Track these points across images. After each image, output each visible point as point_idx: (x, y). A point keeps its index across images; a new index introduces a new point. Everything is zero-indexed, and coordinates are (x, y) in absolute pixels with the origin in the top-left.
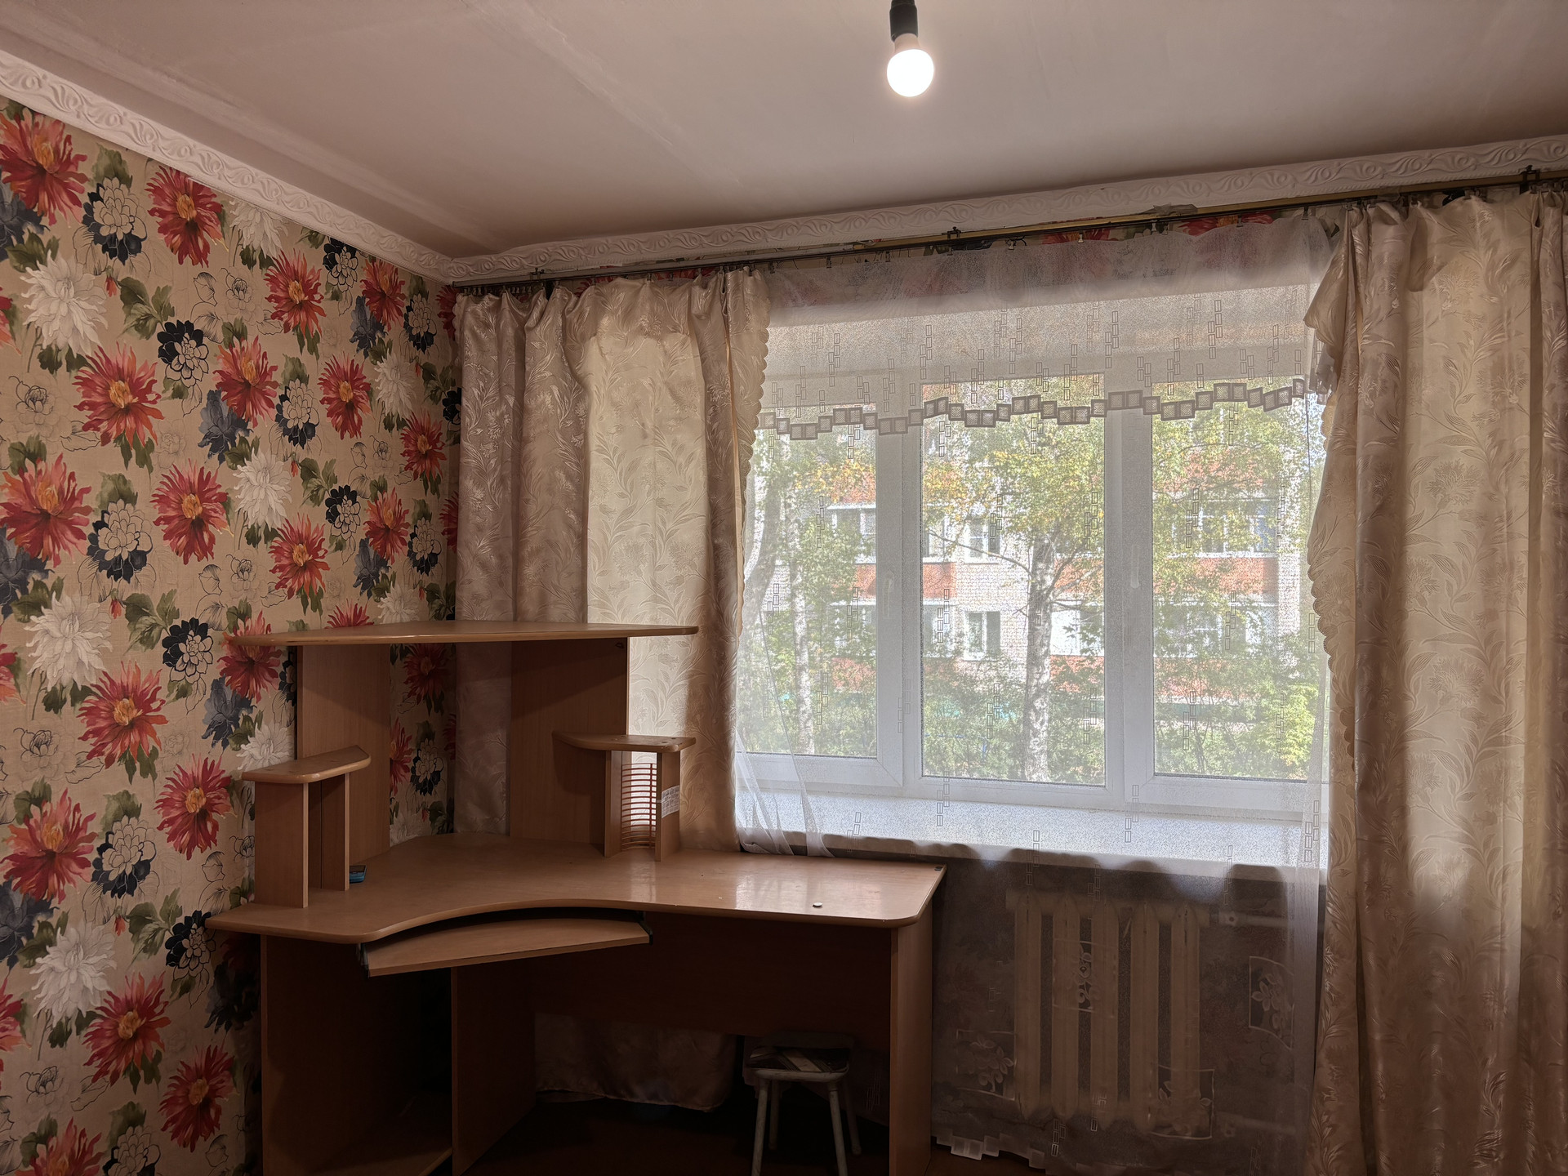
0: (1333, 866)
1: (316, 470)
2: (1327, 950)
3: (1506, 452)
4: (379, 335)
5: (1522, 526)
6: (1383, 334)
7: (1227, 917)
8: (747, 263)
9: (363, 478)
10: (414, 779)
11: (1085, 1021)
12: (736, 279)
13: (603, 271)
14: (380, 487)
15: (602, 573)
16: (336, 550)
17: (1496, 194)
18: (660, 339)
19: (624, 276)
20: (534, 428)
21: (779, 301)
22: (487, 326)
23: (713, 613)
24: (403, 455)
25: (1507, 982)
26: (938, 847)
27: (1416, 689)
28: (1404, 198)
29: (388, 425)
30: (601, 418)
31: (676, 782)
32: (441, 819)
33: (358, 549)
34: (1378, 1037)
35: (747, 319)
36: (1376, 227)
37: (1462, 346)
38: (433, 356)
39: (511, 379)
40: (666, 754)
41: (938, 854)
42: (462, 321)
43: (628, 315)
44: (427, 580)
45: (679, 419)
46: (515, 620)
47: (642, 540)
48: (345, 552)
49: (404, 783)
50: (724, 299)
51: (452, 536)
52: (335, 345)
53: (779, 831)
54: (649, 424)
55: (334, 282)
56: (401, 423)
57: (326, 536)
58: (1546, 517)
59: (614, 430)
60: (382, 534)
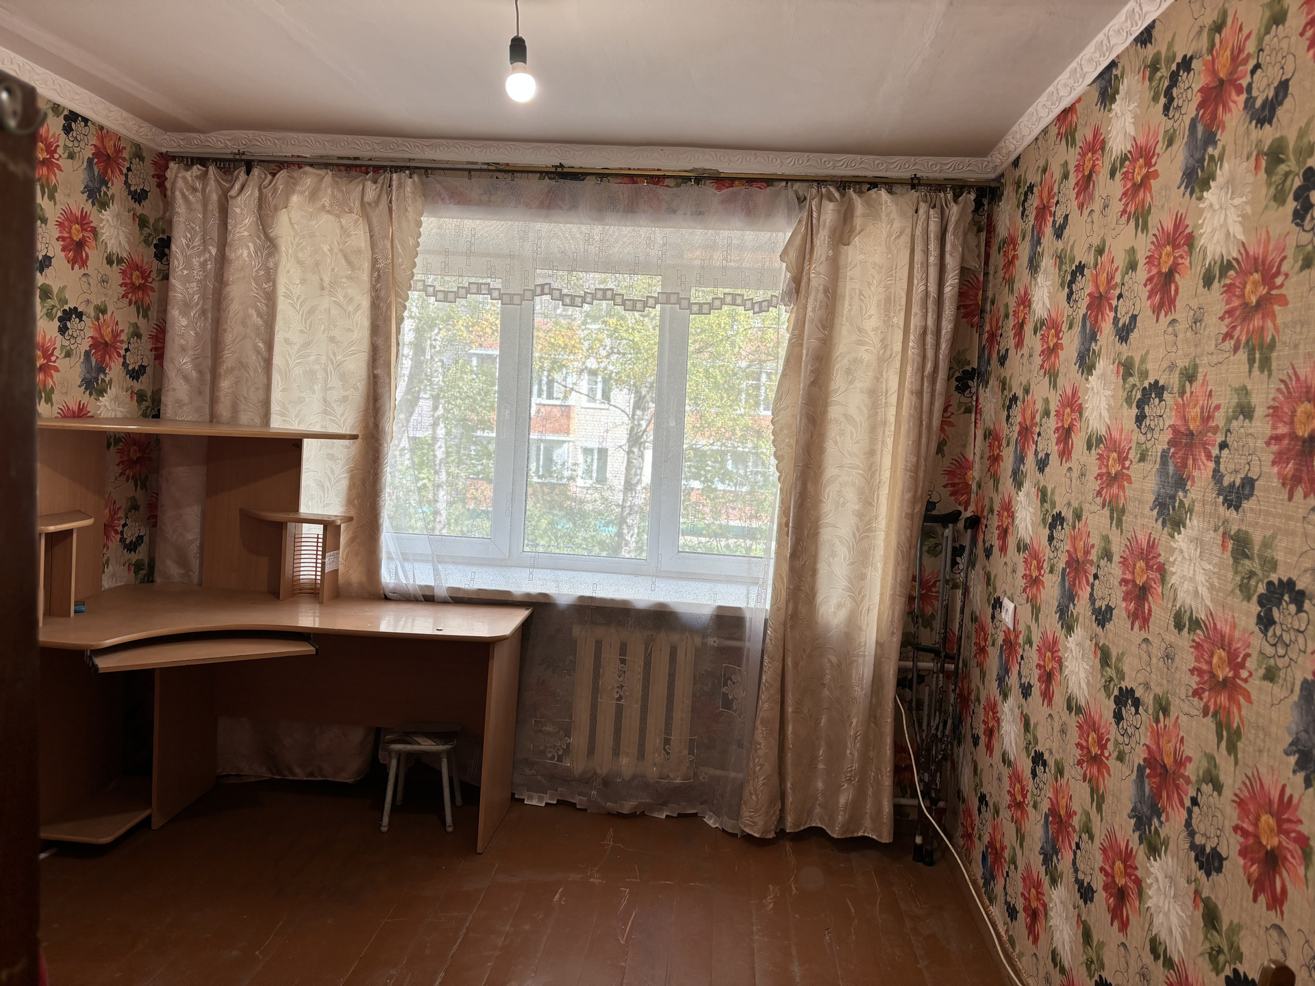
0: (772, 606)
1: (51, 292)
2: (765, 657)
3: (888, 352)
4: (104, 188)
5: (893, 399)
6: (822, 272)
7: (713, 640)
8: (408, 168)
9: (88, 302)
10: (122, 540)
11: (619, 710)
12: (399, 179)
13: (294, 160)
14: (102, 310)
15: (284, 390)
16: (65, 357)
17: (897, 189)
18: (338, 216)
19: (311, 165)
20: (233, 274)
21: (430, 197)
22: (195, 190)
23: (371, 424)
24: (121, 286)
25: (865, 675)
26: (528, 595)
27: (828, 496)
28: (844, 184)
29: (110, 261)
30: (288, 272)
31: (337, 548)
32: (143, 572)
33: (82, 357)
34: (790, 710)
35: (406, 210)
36: (825, 202)
37: (869, 284)
38: (148, 209)
39: (215, 234)
40: (330, 527)
41: (527, 600)
42: (174, 183)
43: (314, 195)
44: (137, 386)
45: (350, 278)
46: (211, 421)
47: (316, 367)
48: (72, 359)
49: (114, 543)
50: (390, 193)
51: (159, 353)
52: (69, 195)
53: (414, 585)
54: (327, 279)
55: (70, 144)
56: (120, 261)
57: (58, 345)
58: (906, 393)
59: (298, 282)
60: (102, 347)
